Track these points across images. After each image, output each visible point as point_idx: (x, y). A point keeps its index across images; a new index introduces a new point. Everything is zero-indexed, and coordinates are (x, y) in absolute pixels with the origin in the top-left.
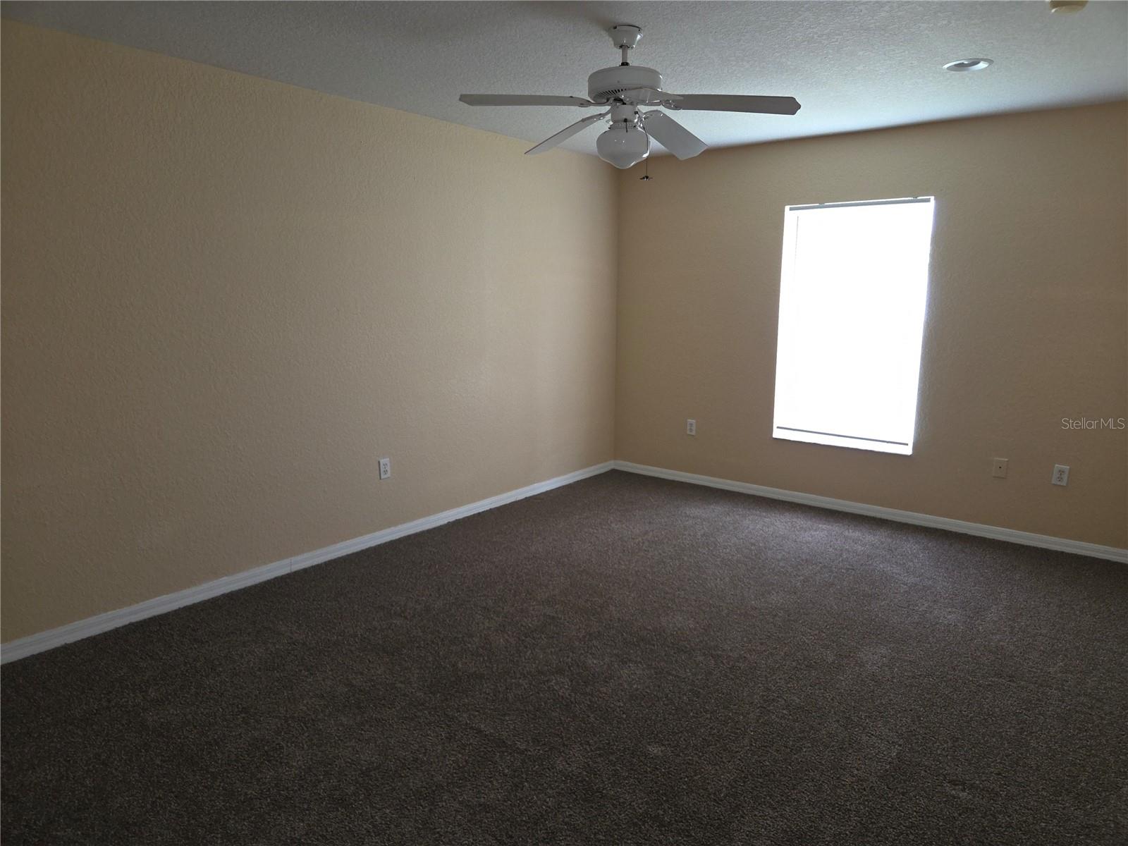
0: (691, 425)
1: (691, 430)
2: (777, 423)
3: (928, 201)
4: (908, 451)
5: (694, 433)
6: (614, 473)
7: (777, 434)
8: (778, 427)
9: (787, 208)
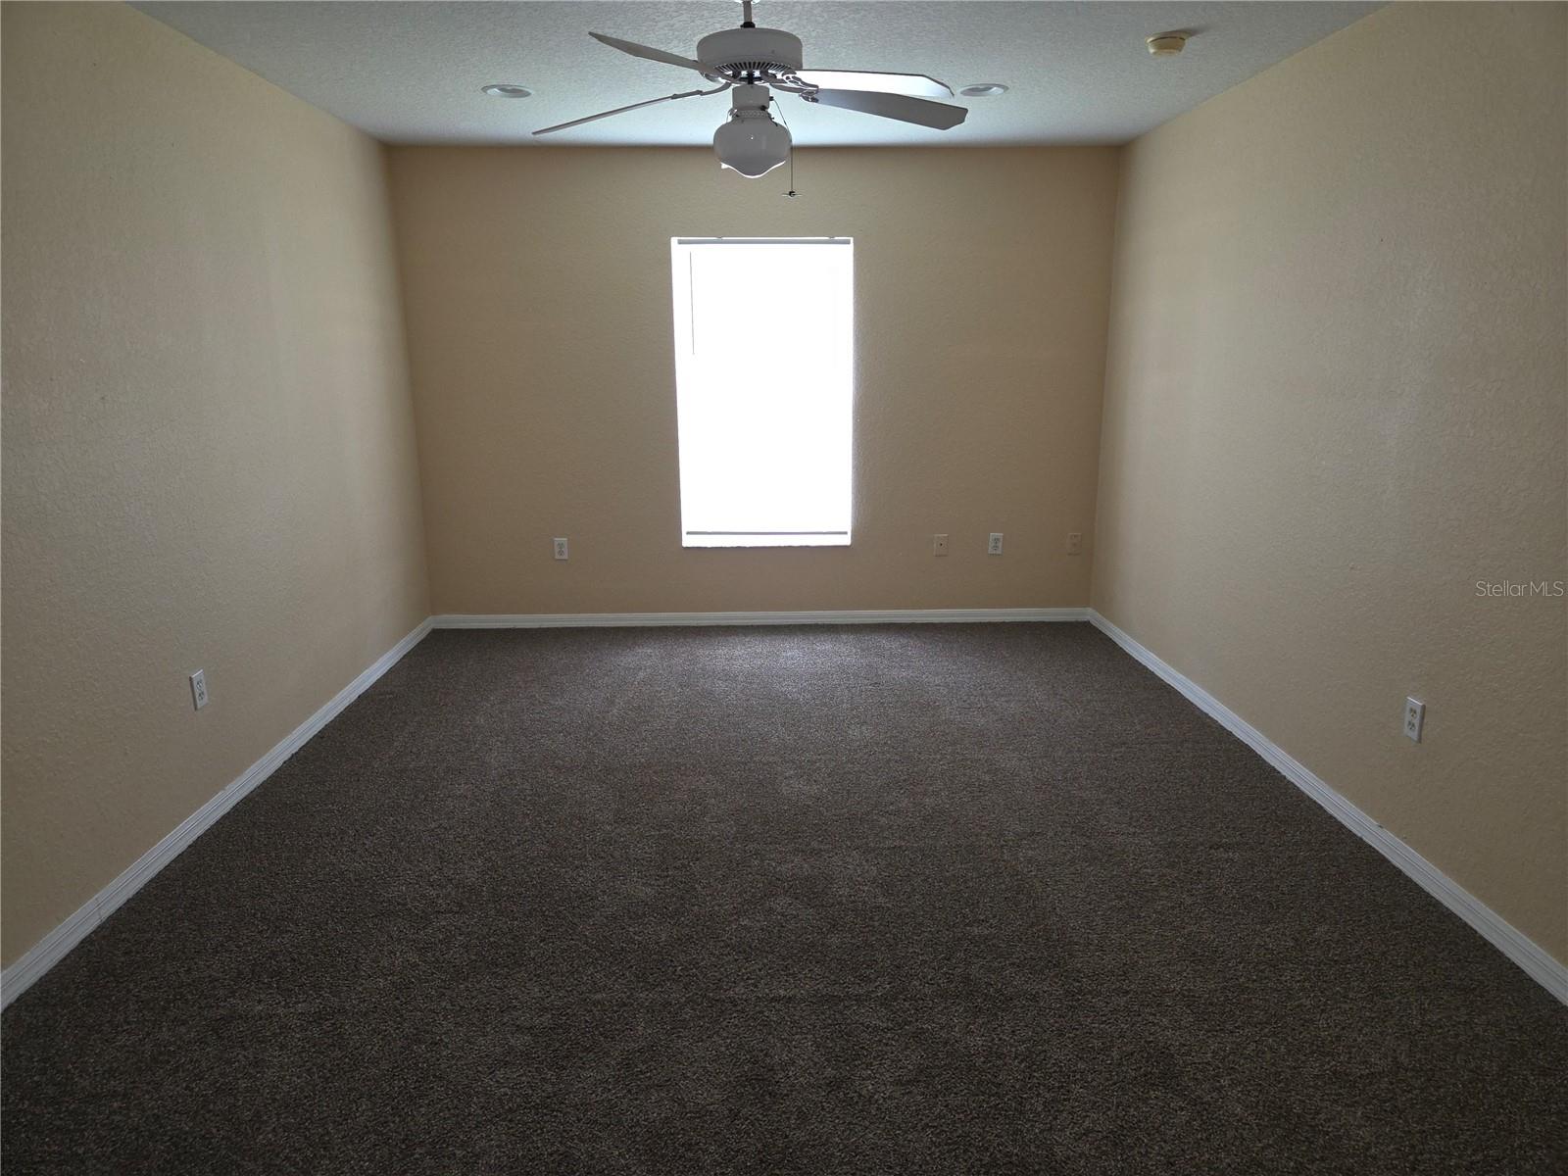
0: (561, 545)
1: (561, 553)
2: (686, 527)
3: (848, 242)
4: (846, 540)
5: (565, 557)
6: (436, 635)
7: (688, 541)
8: (688, 533)
9: (674, 240)
